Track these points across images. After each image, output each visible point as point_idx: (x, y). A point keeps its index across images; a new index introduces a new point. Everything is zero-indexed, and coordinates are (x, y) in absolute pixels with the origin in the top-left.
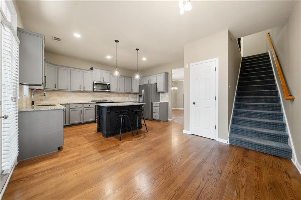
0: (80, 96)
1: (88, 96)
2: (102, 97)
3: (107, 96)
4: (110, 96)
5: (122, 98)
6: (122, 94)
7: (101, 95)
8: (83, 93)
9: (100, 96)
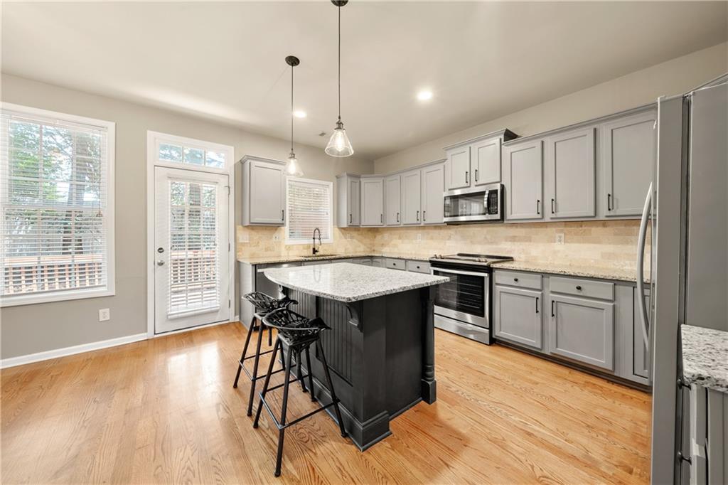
0: (432, 238)
1: (450, 238)
2: (492, 243)
3: (513, 239)
4: (529, 239)
5: (609, 248)
6: (607, 229)
7: (488, 237)
8: (439, 231)
9: (485, 238)
